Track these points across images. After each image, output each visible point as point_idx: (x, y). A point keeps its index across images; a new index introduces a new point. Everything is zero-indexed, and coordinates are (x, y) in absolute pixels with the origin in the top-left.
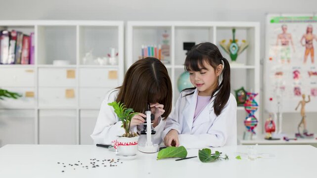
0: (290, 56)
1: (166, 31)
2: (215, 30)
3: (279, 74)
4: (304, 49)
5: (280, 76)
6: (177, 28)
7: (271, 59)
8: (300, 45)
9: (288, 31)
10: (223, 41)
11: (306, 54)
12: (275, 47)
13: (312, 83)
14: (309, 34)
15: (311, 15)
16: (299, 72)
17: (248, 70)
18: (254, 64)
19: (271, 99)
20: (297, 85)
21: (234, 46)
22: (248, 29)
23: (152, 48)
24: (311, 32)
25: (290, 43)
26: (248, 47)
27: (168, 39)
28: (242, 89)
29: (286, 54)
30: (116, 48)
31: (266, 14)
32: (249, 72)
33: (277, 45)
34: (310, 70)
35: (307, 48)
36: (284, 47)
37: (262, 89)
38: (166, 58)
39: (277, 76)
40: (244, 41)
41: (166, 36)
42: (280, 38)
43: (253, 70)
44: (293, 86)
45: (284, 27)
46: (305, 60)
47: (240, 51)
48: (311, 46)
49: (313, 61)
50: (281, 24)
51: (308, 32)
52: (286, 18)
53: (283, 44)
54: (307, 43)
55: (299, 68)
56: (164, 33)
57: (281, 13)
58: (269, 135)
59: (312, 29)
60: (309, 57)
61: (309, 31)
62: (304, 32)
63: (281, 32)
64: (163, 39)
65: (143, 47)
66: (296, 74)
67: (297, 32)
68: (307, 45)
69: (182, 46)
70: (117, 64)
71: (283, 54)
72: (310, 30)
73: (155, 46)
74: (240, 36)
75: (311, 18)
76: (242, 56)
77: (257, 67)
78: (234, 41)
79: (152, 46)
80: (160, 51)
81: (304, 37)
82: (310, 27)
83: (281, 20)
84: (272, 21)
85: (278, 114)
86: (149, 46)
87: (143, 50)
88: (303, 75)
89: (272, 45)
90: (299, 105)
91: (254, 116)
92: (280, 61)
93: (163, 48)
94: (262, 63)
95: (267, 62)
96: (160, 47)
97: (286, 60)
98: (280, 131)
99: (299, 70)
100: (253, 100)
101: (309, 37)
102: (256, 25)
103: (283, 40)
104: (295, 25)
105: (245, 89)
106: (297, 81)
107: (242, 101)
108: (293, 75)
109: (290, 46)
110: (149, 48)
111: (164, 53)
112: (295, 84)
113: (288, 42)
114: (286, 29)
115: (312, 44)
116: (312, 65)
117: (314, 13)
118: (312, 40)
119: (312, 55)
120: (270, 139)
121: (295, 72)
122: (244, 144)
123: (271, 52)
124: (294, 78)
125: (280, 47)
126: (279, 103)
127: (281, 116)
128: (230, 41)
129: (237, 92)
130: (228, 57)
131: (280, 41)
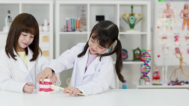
0: (172, 25)
1: (83, 8)
2: (118, 7)
3: (164, 38)
4: (182, 20)
5: (165, 40)
6: (91, 5)
7: (158, 27)
8: (179, 17)
9: (171, 8)
10: (125, 15)
11: (184, 24)
12: (161, 19)
13: (188, 45)
14: (186, 10)
16: (179, 37)
17: (142, 35)
18: (146, 31)
19: (159, 56)
20: (177, 46)
21: (132, 18)
22: (142, 6)
23: (74, 20)
24: (188, 8)
25: (172, 16)
26: (142, 19)
27: (85, 13)
28: (138, 49)
29: (170, 24)
30: (48, 19)
32: (143, 37)
33: (163, 17)
34: (186, 35)
35: (184, 20)
36: (168, 19)
37: (152, 49)
38: (84, 27)
39: (163, 39)
40: (139, 15)
41: (83, 11)
42: (166, 12)
43: (146, 35)
44: (174, 47)
45: (168, 4)
46: (183, 28)
47: (136, 22)
48: (187, 18)
49: (188, 29)
50: (166, 3)
53: (167, 17)
54: (184, 16)
55: (179, 34)
56: (82, 9)
59: (188, 6)
60: (186, 26)
62: (183, 8)
63: (166, 8)
64: (81, 13)
65: (67, 19)
66: (176, 38)
67: (178, 8)
68: (185, 18)
69: (95, 18)
70: (49, 31)
71: (167, 24)
72: (186, 7)
73: (76, 18)
74: (137, 11)
76: (138, 26)
77: (148, 33)
78: (132, 15)
79: (73, 18)
80: (79, 21)
81: (182, 12)
82: (187, 4)
84: (159, 0)
86: (71, 18)
87: (67, 21)
88: (182, 39)
89: (160, 17)
92: (165, 29)
93: (81, 20)
94: (152, 30)
95: (156, 29)
96: (79, 19)
97: (169, 28)
99: (179, 35)
102: (149, 4)
103: (168, 14)
104: (176, 3)
105: (140, 49)
106: (177, 43)
107: (138, 57)
108: (175, 39)
109: (172, 18)
110: (71, 19)
111: (82, 23)
112: (175, 45)
113: (171, 15)
114: (169, 6)
115: (188, 16)
116: (188, 32)
118: (188, 14)
119: (188, 24)
121: (176, 37)
122: (139, 88)
123: (158, 23)
124: (175, 41)
125: (165, 19)
128: (130, 14)
129: (134, 51)
130: (128, 26)
131: (165, 14)
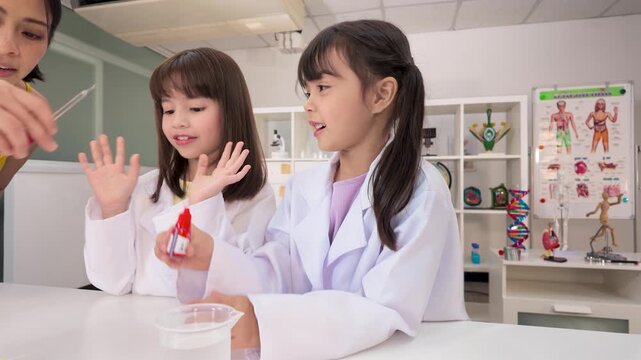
0: (571, 142)
2: (462, 109)
3: (554, 167)
5: (555, 170)
7: (541, 147)
9: (566, 110)
10: (475, 126)
11: (596, 139)
13: (605, 179)
14: (600, 112)
15: (603, 86)
16: (584, 164)
17: (509, 161)
18: (519, 153)
19: (543, 201)
20: (582, 182)
21: (489, 131)
22: (510, 108)
24: (604, 109)
26: (509, 132)
28: (502, 187)
29: (565, 140)
31: (534, 89)
32: (511, 164)
33: (550, 129)
34: (602, 161)
35: (596, 131)
36: (561, 131)
37: (530, 188)
39: (551, 170)
40: (503, 124)
42: (556, 120)
43: (518, 160)
44: (576, 183)
45: (562, 104)
46: (594, 148)
47: (498, 137)
48: (603, 128)
49: (606, 149)
51: (597, 109)
52: (563, 92)
53: (560, 127)
54: (596, 124)
55: (585, 158)
57: (556, 87)
58: (549, 253)
59: (604, 104)
60: (600, 144)
61: (599, 107)
63: (558, 111)
67: (581, 110)
68: (597, 127)
71: (560, 140)
72: (601, 107)
74: (498, 118)
75: (603, 90)
76: (500, 144)
77: (523, 156)
78: (490, 125)
81: (591, 116)
82: (601, 102)
83: (556, 95)
84: (543, 98)
85: (561, 221)
88: (593, 167)
89: (544, 129)
90: (598, 208)
91: (522, 224)
94: (530, 154)
95: (537, 151)
97: (564, 148)
98: (565, 247)
99: (584, 161)
100: (521, 201)
101: (600, 115)
102: (523, 100)
104: (577, 100)
105: (505, 186)
106: (582, 177)
107: (501, 202)
108: (576, 169)
112: (579, 180)
113: (567, 124)
114: (564, 106)
115: (604, 125)
116: (607, 155)
117: (607, 83)
118: (604, 120)
119: (606, 140)
120: (551, 259)
121: (577, 165)
123: (540, 139)
124: (578, 172)
125: (555, 132)
126: (562, 206)
127: (565, 224)
128: (484, 125)
129: (494, 191)
130: (481, 145)
131: (555, 123)
